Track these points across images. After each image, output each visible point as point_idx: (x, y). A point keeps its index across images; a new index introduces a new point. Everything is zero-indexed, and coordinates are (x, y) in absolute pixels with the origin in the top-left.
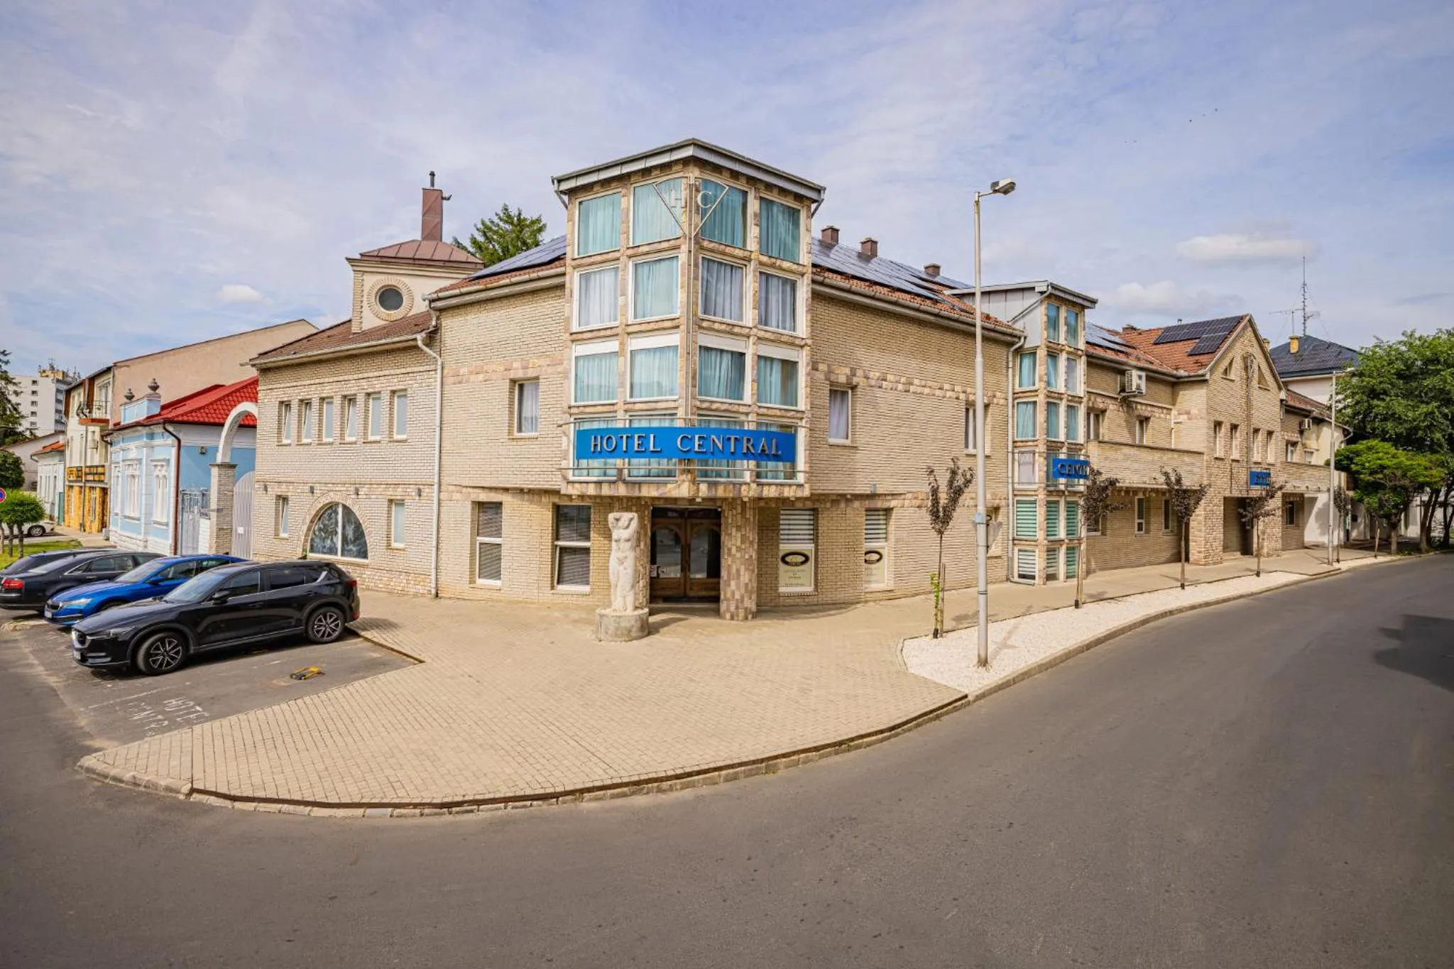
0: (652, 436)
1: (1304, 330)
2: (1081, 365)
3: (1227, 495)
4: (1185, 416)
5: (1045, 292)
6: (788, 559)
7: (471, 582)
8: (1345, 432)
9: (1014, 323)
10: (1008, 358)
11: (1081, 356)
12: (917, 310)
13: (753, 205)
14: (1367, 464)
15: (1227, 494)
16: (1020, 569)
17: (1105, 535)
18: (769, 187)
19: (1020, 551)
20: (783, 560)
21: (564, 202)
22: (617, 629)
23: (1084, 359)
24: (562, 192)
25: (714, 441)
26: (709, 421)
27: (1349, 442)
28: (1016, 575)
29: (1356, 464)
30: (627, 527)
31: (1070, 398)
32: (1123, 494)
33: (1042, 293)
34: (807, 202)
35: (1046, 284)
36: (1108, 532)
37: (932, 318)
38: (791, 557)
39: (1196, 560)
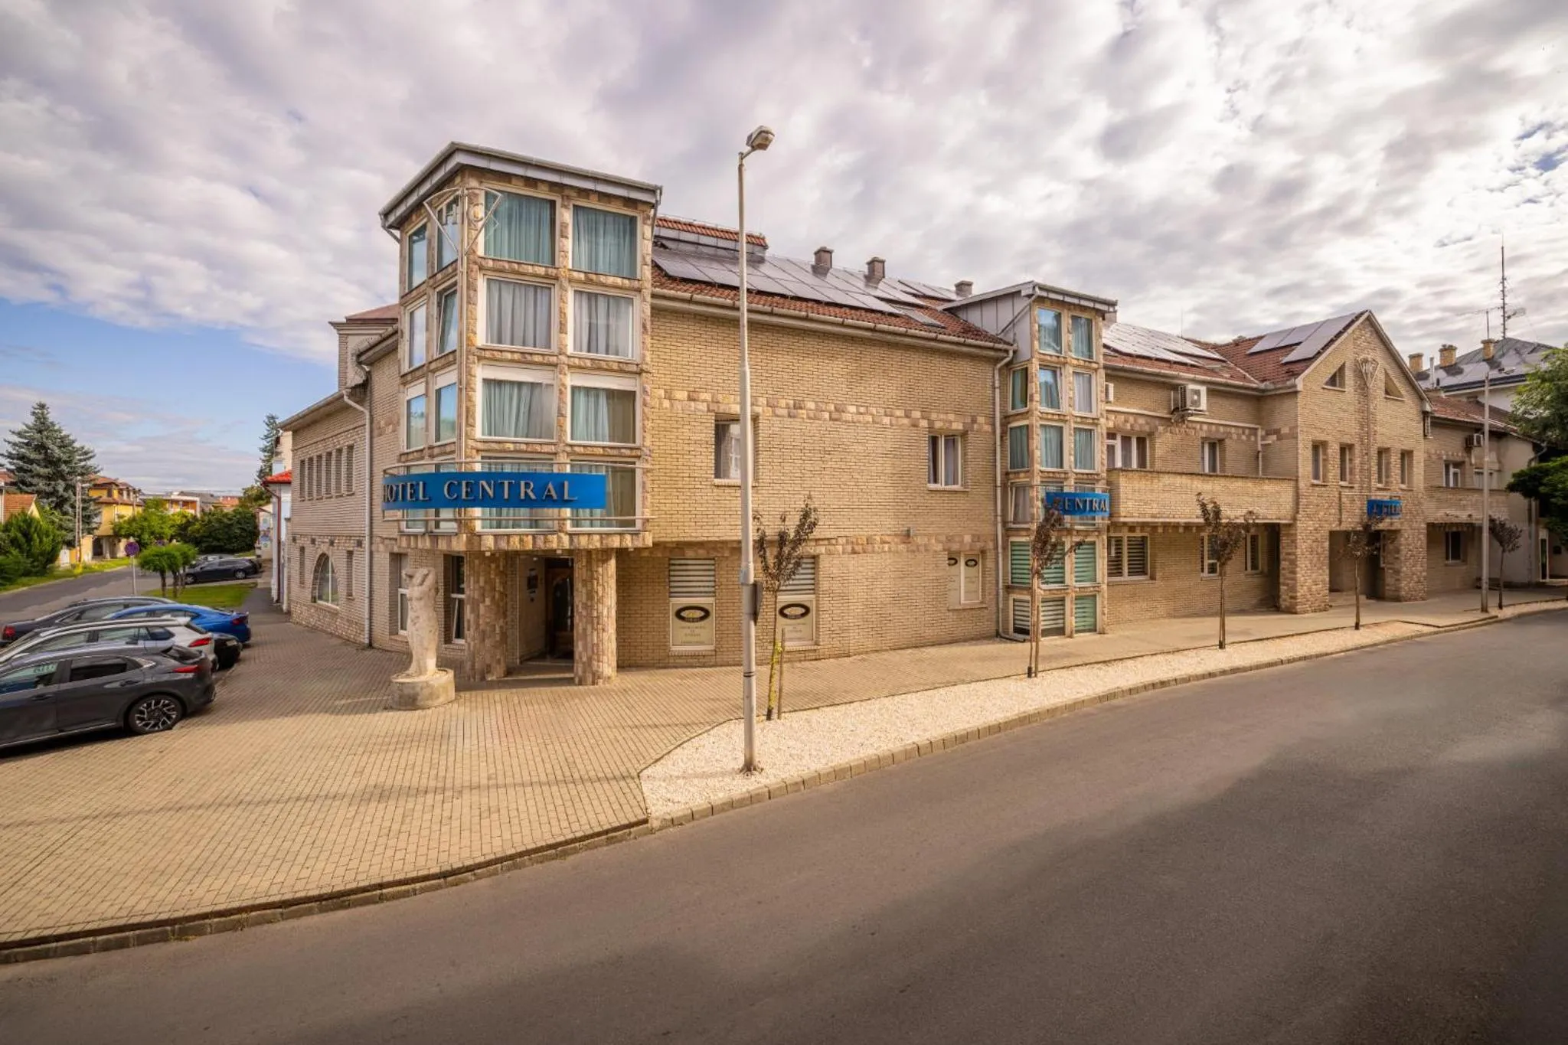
0: (421, 483)
1: (1504, 333)
2: (1099, 379)
3: (1334, 529)
4: (1274, 437)
5: (1032, 295)
6: (684, 614)
7: (391, 634)
8: (1536, 448)
9: (1005, 335)
10: (993, 376)
11: (1096, 370)
12: (842, 325)
13: (566, 216)
14: (1560, 486)
15: (1335, 527)
16: (1017, 622)
17: (1155, 579)
18: (584, 193)
19: (1014, 600)
20: (678, 614)
21: (395, 237)
22: (401, 697)
23: (1102, 372)
24: (391, 227)
25: (483, 486)
26: (502, 464)
27: (1543, 458)
28: (1011, 629)
29: (1545, 485)
30: (421, 584)
31: (1079, 420)
32: (1181, 530)
33: (1029, 296)
34: (644, 208)
35: (1031, 285)
36: (1158, 575)
37: (868, 334)
38: (687, 612)
39: (1286, 607)
